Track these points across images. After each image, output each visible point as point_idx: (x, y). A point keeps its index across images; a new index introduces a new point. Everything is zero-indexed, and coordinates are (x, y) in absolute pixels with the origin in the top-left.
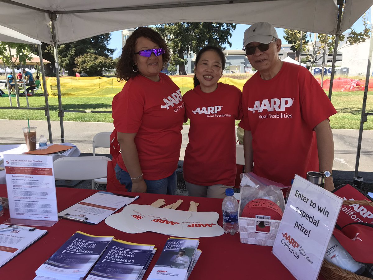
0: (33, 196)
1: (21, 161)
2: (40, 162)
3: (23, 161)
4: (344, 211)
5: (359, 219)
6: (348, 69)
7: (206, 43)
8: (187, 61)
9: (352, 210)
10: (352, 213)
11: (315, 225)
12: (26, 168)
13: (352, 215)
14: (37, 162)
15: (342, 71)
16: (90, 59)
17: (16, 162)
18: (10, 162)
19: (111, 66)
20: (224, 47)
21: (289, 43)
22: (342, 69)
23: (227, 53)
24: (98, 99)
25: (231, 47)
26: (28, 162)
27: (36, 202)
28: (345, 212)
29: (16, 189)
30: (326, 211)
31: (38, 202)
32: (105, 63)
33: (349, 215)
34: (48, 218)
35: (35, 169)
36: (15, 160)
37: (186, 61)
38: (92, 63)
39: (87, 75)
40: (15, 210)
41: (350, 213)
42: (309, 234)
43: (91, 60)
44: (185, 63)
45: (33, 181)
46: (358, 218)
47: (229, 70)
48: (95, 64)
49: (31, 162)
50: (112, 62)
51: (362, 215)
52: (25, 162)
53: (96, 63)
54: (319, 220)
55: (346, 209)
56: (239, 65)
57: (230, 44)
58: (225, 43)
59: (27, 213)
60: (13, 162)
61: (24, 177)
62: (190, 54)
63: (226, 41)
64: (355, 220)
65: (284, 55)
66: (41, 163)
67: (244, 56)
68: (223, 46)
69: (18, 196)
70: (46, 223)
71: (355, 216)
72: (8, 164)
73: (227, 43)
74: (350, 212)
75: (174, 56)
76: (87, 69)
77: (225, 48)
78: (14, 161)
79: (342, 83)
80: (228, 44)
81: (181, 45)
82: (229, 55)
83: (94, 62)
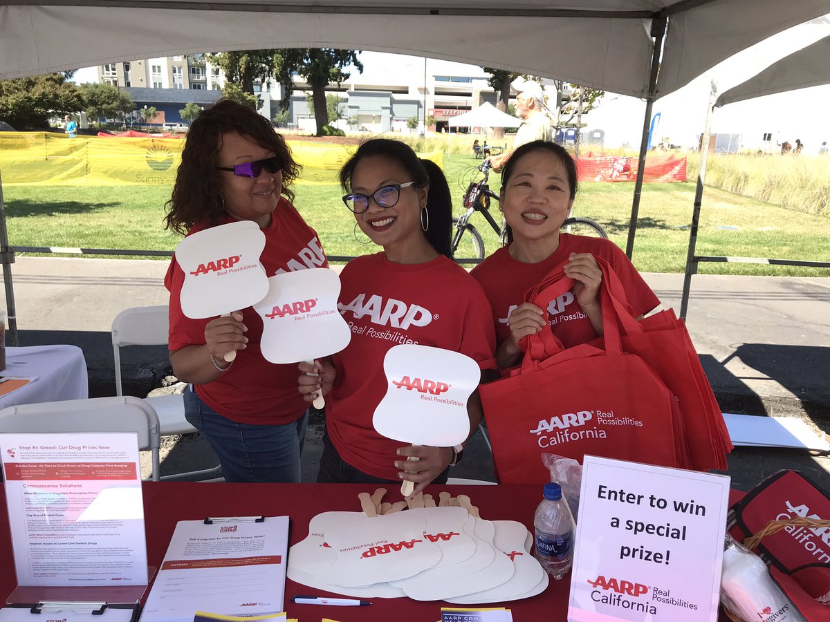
0: (82, 531)
1: (50, 448)
2: (105, 448)
3: (54, 448)
4: (790, 532)
5: (822, 552)
6: (602, 134)
7: (305, 61)
8: (263, 101)
9: (805, 532)
10: (806, 537)
11: (678, 537)
12: (63, 464)
13: (806, 541)
14: (94, 450)
15: (592, 138)
16: (13, 85)
17: (35, 451)
18: (17, 452)
19: (70, 105)
20: (347, 74)
21: (485, 72)
22: (592, 133)
23: (350, 85)
24: (52, 192)
25: (361, 72)
26: (68, 450)
27: (89, 543)
28: (793, 535)
29: (35, 515)
30: (697, 506)
31: (95, 544)
32: (56, 96)
33: (800, 542)
34: (120, 579)
35: (89, 466)
36: (34, 447)
37: (260, 100)
38: (22, 95)
39: (7, 125)
40: (32, 567)
41: (802, 537)
42: (667, 559)
43: (17, 88)
44: (257, 105)
45: (82, 496)
46: (819, 550)
47: (356, 125)
48: (30, 99)
49: (77, 451)
50: (76, 96)
51: (826, 543)
52: (63, 451)
53: (30, 95)
54: (685, 528)
55: (792, 528)
56: (379, 114)
57: (360, 67)
58: (347, 63)
59: (66, 572)
60: (26, 451)
61: (57, 486)
62: (268, 84)
63: (351, 57)
64: (814, 554)
65: (473, 95)
66: (106, 450)
67: (390, 94)
68: (344, 70)
69: (41, 533)
70: (115, 592)
71: (814, 544)
72: (13, 456)
73: (352, 63)
74: (802, 534)
75: (231, 88)
76: (8, 109)
77: (347, 76)
78: (29, 448)
79: (597, 165)
80: (356, 67)
81: (247, 63)
82: (355, 90)
83: (24, 92)
